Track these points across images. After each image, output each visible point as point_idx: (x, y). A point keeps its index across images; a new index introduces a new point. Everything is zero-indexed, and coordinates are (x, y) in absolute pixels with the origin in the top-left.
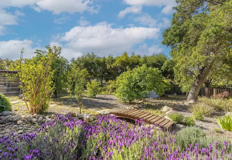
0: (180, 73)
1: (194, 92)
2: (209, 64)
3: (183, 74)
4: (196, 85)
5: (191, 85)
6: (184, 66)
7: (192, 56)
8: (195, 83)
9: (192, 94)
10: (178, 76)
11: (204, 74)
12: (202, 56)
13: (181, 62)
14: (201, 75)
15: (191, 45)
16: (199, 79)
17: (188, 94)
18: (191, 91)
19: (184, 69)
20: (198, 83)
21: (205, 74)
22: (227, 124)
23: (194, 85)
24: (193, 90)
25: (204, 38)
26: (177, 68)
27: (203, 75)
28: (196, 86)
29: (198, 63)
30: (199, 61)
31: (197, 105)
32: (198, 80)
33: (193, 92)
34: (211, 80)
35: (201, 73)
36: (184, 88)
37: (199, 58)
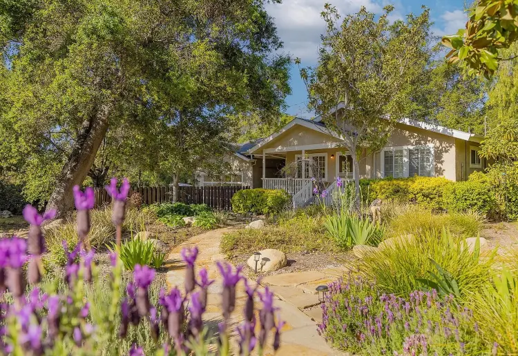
0: (17, 139)
1: (63, 199)
2: (101, 123)
3: (27, 142)
4: (69, 176)
5: (53, 179)
6: (30, 117)
7: (55, 85)
8: (65, 171)
9: (57, 202)
10: (10, 151)
11: (89, 147)
12: (80, 89)
13: (21, 101)
14: (81, 149)
15: (52, 55)
16: (77, 160)
17: (46, 203)
18: (54, 195)
19: (30, 127)
20: (72, 171)
21: (92, 148)
22: (135, 255)
23: (62, 178)
24: (59, 193)
25: (86, 40)
26: (10, 123)
27: (85, 150)
28: (69, 179)
29: (70, 107)
30: (72, 102)
31: (65, 228)
32: (74, 164)
33: (59, 198)
34: (107, 169)
35: (82, 145)
36: (33, 188)
37: (72, 94)
